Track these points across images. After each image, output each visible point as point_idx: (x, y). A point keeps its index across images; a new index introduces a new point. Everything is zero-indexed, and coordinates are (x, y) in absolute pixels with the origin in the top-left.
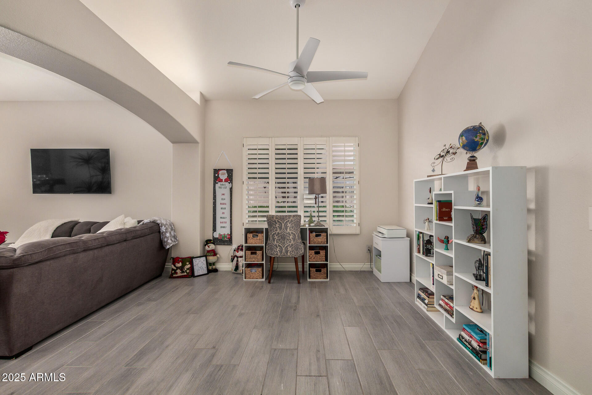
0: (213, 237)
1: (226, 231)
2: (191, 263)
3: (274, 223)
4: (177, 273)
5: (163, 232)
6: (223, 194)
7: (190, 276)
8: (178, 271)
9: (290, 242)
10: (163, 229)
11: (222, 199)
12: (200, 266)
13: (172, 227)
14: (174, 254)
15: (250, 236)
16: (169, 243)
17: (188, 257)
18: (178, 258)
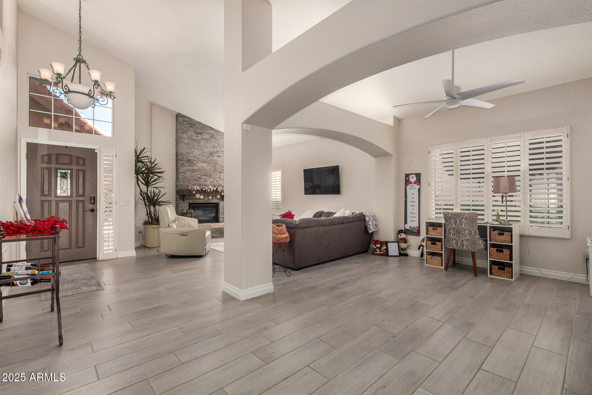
0: (405, 228)
1: (416, 225)
2: (387, 246)
3: (449, 219)
4: (376, 251)
5: (367, 221)
6: (413, 194)
7: (386, 255)
8: (378, 250)
9: (466, 237)
10: (367, 219)
11: (412, 198)
12: (393, 249)
13: (375, 218)
14: (376, 238)
15: (431, 228)
16: (371, 229)
17: (385, 241)
18: (378, 241)
